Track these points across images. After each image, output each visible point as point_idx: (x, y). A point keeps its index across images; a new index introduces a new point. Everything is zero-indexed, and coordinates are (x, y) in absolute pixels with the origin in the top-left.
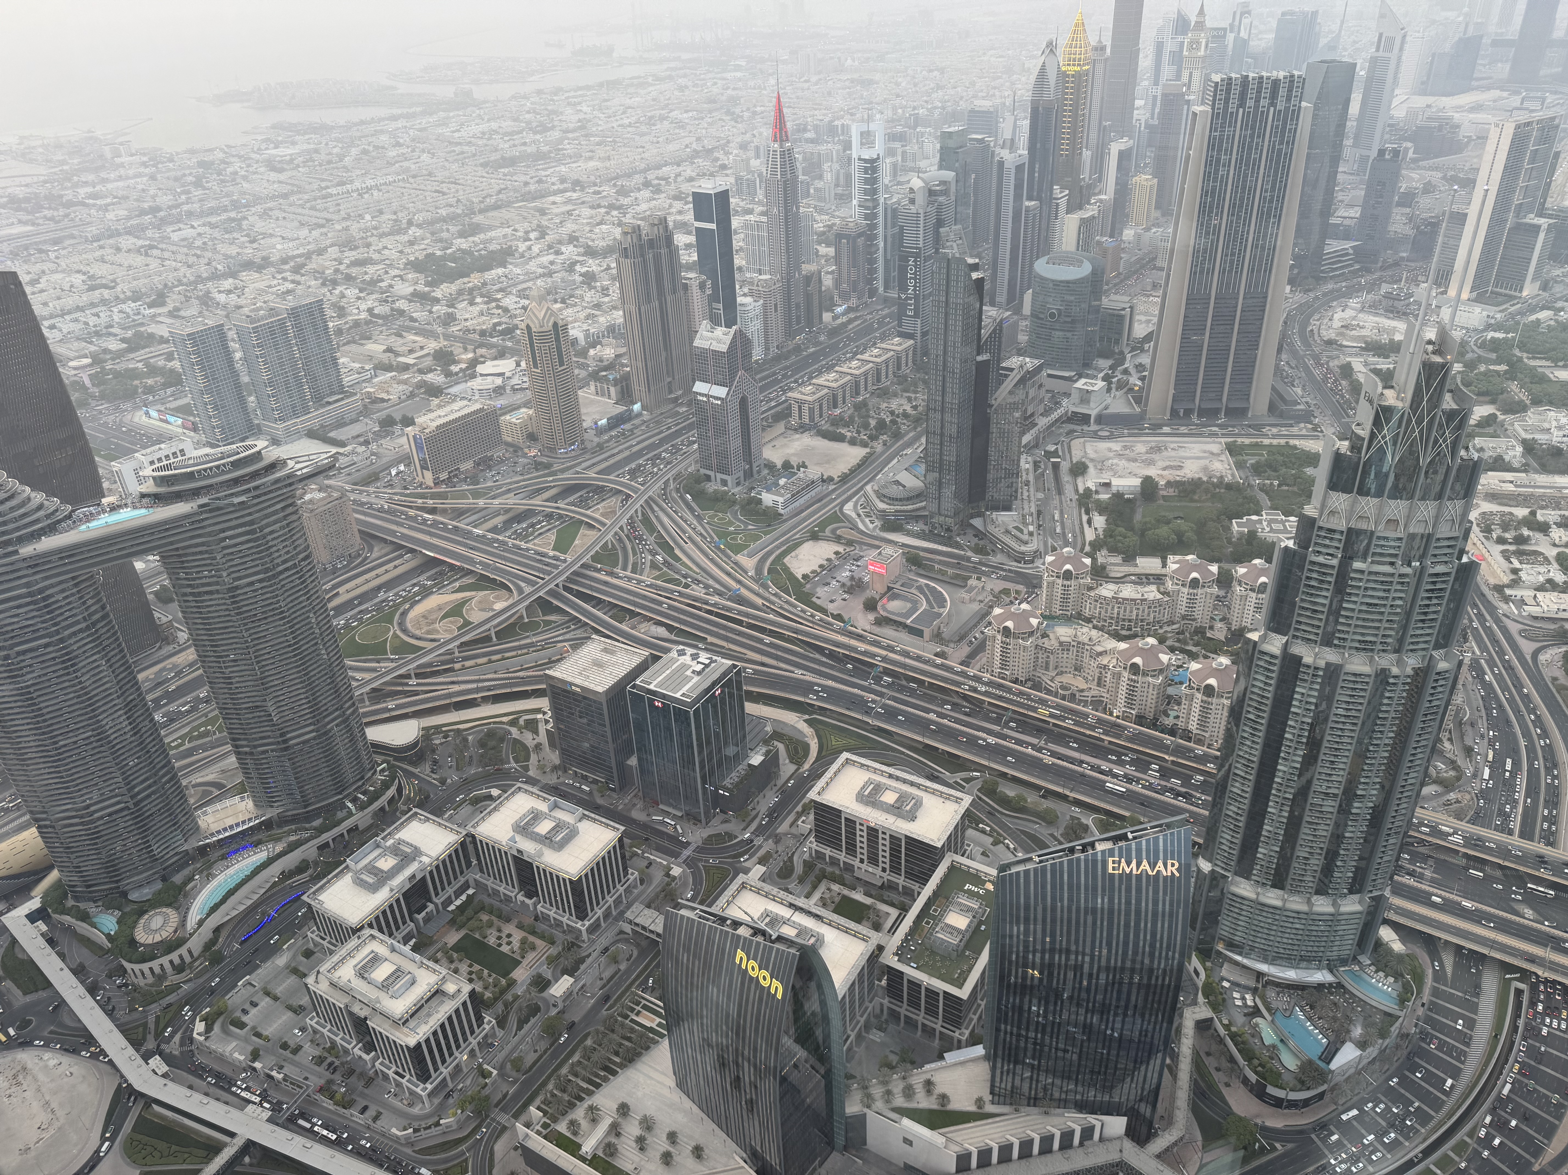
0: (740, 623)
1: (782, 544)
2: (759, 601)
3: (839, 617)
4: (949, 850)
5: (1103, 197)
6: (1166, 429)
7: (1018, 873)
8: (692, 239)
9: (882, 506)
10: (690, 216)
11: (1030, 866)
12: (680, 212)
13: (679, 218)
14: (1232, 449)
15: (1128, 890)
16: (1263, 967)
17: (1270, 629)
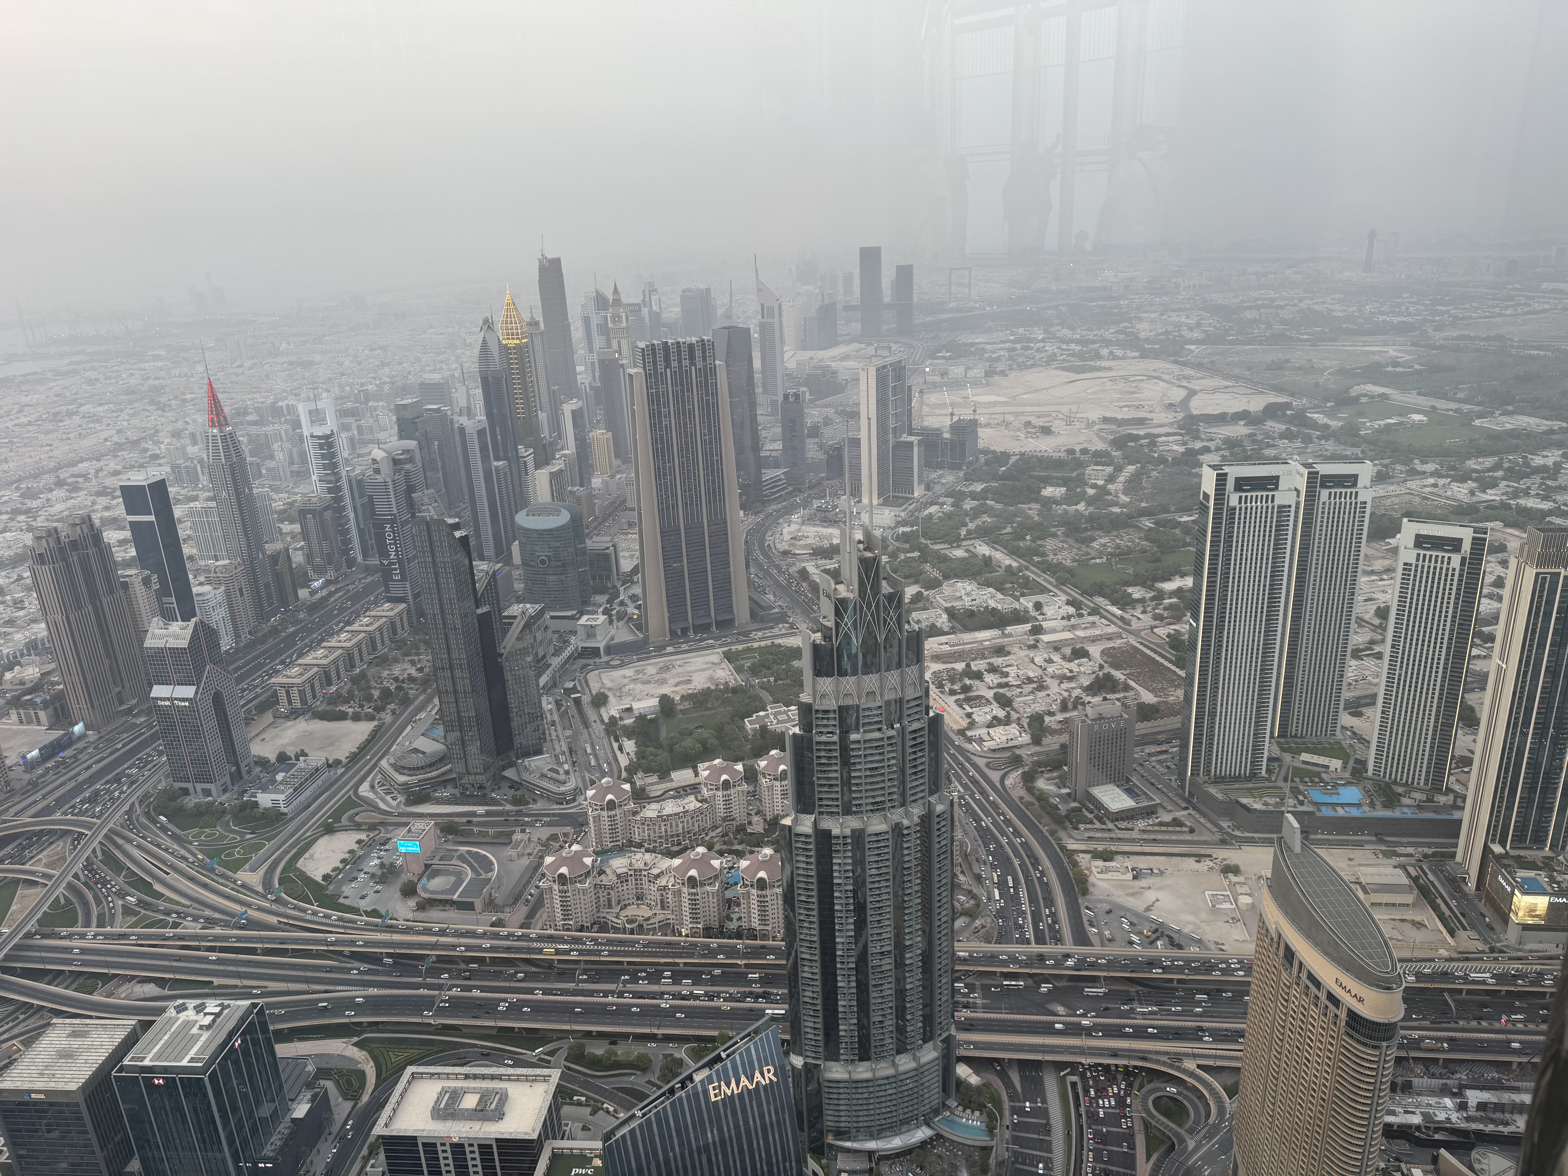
0: (252, 951)
1: (292, 846)
2: (274, 920)
3: (374, 913)
4: (547, 1138)
5: (566, 452)
6: (670, 649)
7: (623, 1136)
8: (127, 534)
9: (402, 779)
10: (120, 511)
11: (634, 1124)
12: (107, 508)
13: (106, 514)
14: (729, 657)
15: (734, 1113)
16: (872, 1145)
17: (798, 811)
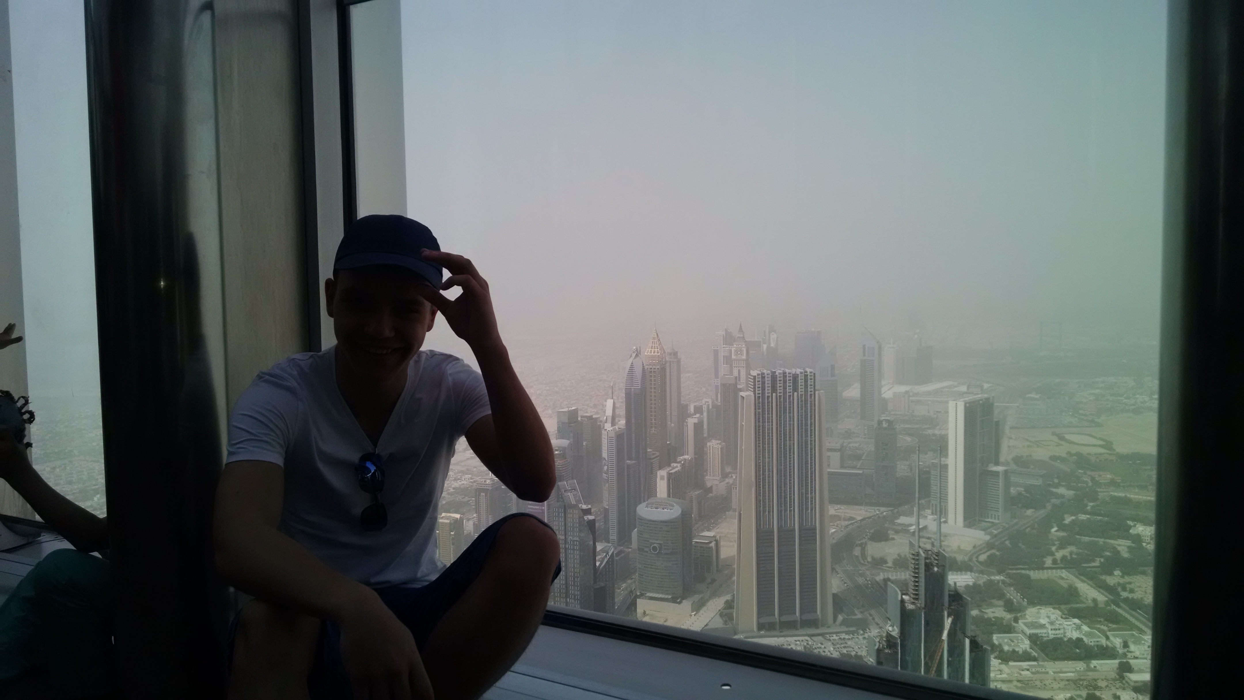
5: (686, 457)
